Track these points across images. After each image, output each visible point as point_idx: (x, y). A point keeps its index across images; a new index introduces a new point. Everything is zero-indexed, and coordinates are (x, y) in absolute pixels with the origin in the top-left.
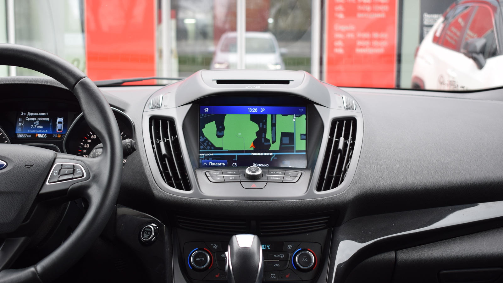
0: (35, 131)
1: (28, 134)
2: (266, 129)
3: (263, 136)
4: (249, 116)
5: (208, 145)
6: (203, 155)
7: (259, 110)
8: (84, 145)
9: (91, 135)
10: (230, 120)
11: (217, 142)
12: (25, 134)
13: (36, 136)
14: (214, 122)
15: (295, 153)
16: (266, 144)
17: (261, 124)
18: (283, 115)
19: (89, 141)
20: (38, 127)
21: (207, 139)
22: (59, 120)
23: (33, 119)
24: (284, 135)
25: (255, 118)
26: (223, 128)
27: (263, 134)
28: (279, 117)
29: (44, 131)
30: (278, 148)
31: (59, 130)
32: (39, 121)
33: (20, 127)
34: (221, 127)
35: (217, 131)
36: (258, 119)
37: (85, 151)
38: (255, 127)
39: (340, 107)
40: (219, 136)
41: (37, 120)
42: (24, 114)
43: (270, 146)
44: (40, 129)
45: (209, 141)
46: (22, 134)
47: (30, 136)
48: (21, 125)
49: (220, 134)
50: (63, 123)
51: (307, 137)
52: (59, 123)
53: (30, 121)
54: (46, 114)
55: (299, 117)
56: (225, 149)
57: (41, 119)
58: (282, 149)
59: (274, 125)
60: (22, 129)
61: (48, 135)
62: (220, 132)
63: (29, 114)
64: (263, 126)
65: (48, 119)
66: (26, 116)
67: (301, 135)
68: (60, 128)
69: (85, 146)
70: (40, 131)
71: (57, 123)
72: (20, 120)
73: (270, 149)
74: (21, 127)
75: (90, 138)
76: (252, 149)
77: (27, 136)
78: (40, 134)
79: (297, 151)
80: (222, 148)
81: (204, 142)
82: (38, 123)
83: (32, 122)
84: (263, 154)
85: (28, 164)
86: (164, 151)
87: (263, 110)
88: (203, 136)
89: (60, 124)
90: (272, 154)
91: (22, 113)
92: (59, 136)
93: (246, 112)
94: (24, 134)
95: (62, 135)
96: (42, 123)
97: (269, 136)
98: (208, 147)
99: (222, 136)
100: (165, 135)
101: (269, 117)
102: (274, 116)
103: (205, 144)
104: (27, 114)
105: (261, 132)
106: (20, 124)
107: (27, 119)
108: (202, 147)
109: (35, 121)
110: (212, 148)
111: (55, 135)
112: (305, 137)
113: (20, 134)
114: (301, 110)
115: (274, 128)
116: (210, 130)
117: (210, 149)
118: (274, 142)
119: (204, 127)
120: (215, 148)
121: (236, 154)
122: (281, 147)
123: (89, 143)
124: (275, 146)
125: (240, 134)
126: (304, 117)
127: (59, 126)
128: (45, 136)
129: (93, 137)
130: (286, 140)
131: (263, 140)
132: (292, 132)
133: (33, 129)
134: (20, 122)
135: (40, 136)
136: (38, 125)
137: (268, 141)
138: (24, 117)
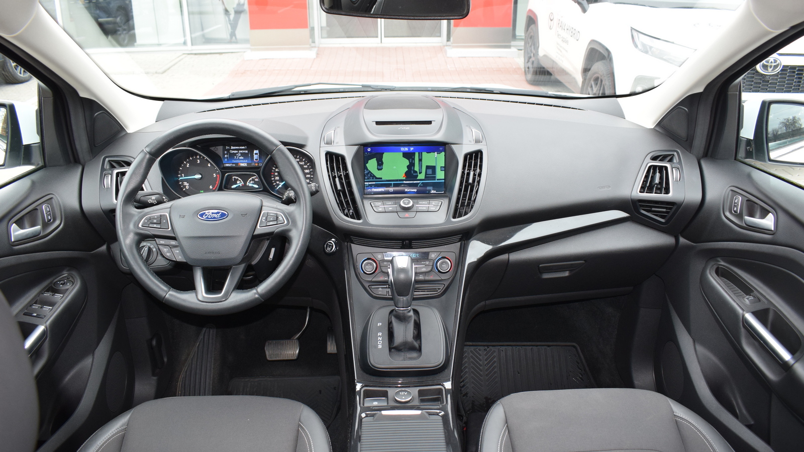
0: (238, 161)
1: (233, 164)
2: (414, 163)
3: (413, 169)
4: (401, 154)
5: (371, 176)
6: (367, 183)
7: (409, 149)
10: (387, 157)
11: (377, 174)
14: (375, 159)
15: (436, 181)
16: (414, 174)
17: (411, 160)
18: (427, 153)
20: (240, 158)
21: (370, 172)
22: (255, 152)
23: (236, 152)
24: (428, 167)
25: (407, 155)
26: (382, 163)
27: (413, 167)
28: (424, 154)
29: (245, 161)
30: (424, 178)
34: (380, 163)
35: (378, 165)
36: (408, 156)
37: (276, 174)
38: (406, 162)
39: (470, 141)
40: (379, 169)
43: (417, 176)
44: (241, 159)
45: (372, 173)
49: (380, 168)
51: (445, 169)
52: (256, 154)
53: (233, 153)
55: (439, 153)
56: (383, 179)
57: (241, 151)
58: (426, 178)
59: (420, 160)
60: (228, 160)
62: (380, 166)
63: (232, 148)
64: (412, 161)
65: (247, 152)
66: (230, 149)
67: (441, 167)
69: (276, 170)
70: (242, 161)
73: (418, 178)
74: (227, 158)
76: (404, 178)
79: (438, 180)
80: (381, 178)
81: (368, 174)
82: (240, 155)
83: (235, 154)
84: (412, 182)
85: (243, 214)
86: (339, 187)
87: (412, 149)
88: (367, 169)
90: (419, 182)
92: (257, 165)
93: (400, 151)
95: (258, 163)
96: (242, 154)
97: (417, 168)
98: (371, 178)
99: (381, 169)
100: (338, 170)
101: (417, 154)
102: (420, 153)
103: (369, 175)
104: (230, 147)
105: (411, 166)
106: (226, 156)
108: (366, 178)
109: (237, 153)
110: (374, 178)
111: (253, 164)
112: (444, 169)
114: (441, 149)
115: (420, 162)
116: (372, 165)
117: (373, 179)
118: (420, 173)
119: (367, 163)
120: (377, 178)
121: (392, 182)
122: (426, 177)
124: (421, 176)
125: (395, 167)
126: (443, 153)
127: (255, 157)
130: (430, 171)
131: (412, 171)
132: (434, 165)
134: (226, 154)
135: (242, 165)
136: (240, 156)
137: (416, 172)
138: (228, 150)
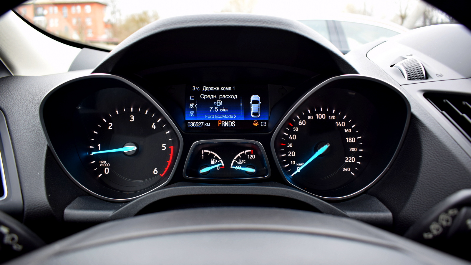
8: (289, 136)
9: (299, 120)
12: (201, 121)
13: (219, 124)
19: (296, 129)
31: (254, 114)
32: (222, 99)
33: (192, 110)
41: (218, 99)
42: (196, 89)
46: (196, 121)
47: (209, 125)
48: (194, 106)
50: (260, 103)
54: (232, 88)
61: (237, 122)
68: (256, 111)
71: (251, 103)
72: (190, 99)
75: (297, 125)
77: (204, 124)
78: (225, 121)
89: (257, 105)
91: (194, 87)
94: (198, 121)
107: (202, 96)
113: (193, 121)
123: (295, 133)
128: (233, 124)
129: (300, 123)
133: (213, 113)
